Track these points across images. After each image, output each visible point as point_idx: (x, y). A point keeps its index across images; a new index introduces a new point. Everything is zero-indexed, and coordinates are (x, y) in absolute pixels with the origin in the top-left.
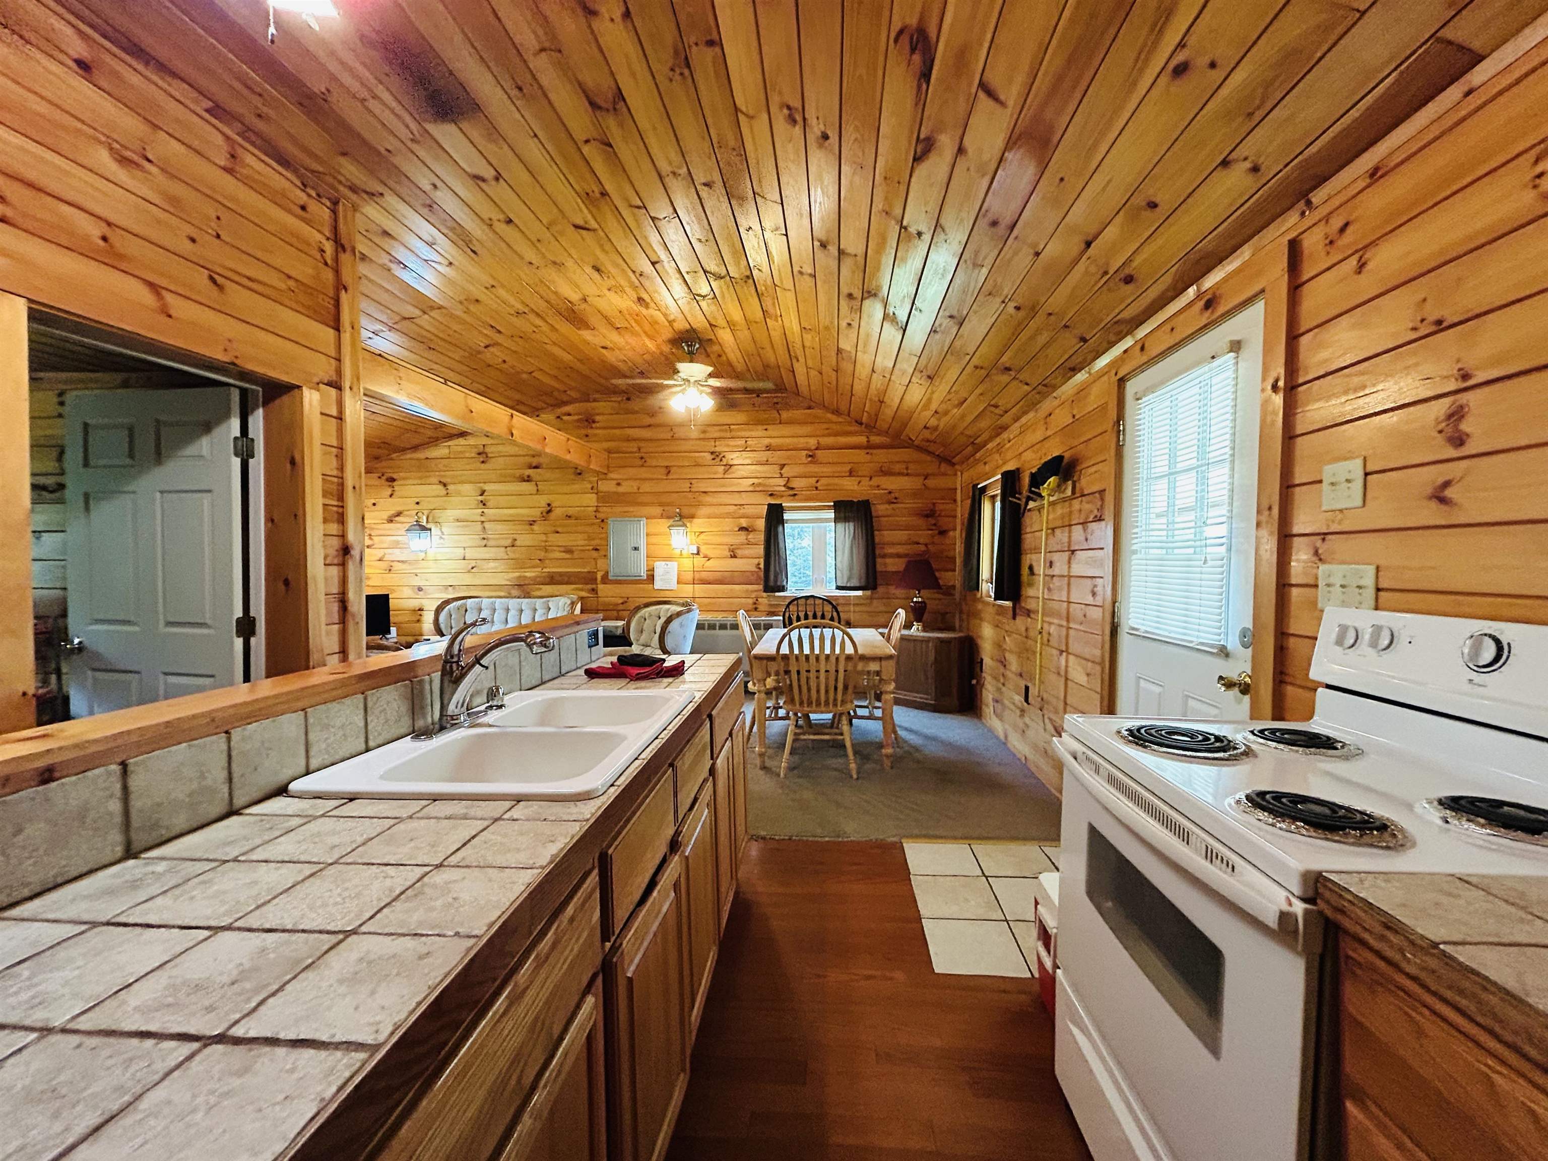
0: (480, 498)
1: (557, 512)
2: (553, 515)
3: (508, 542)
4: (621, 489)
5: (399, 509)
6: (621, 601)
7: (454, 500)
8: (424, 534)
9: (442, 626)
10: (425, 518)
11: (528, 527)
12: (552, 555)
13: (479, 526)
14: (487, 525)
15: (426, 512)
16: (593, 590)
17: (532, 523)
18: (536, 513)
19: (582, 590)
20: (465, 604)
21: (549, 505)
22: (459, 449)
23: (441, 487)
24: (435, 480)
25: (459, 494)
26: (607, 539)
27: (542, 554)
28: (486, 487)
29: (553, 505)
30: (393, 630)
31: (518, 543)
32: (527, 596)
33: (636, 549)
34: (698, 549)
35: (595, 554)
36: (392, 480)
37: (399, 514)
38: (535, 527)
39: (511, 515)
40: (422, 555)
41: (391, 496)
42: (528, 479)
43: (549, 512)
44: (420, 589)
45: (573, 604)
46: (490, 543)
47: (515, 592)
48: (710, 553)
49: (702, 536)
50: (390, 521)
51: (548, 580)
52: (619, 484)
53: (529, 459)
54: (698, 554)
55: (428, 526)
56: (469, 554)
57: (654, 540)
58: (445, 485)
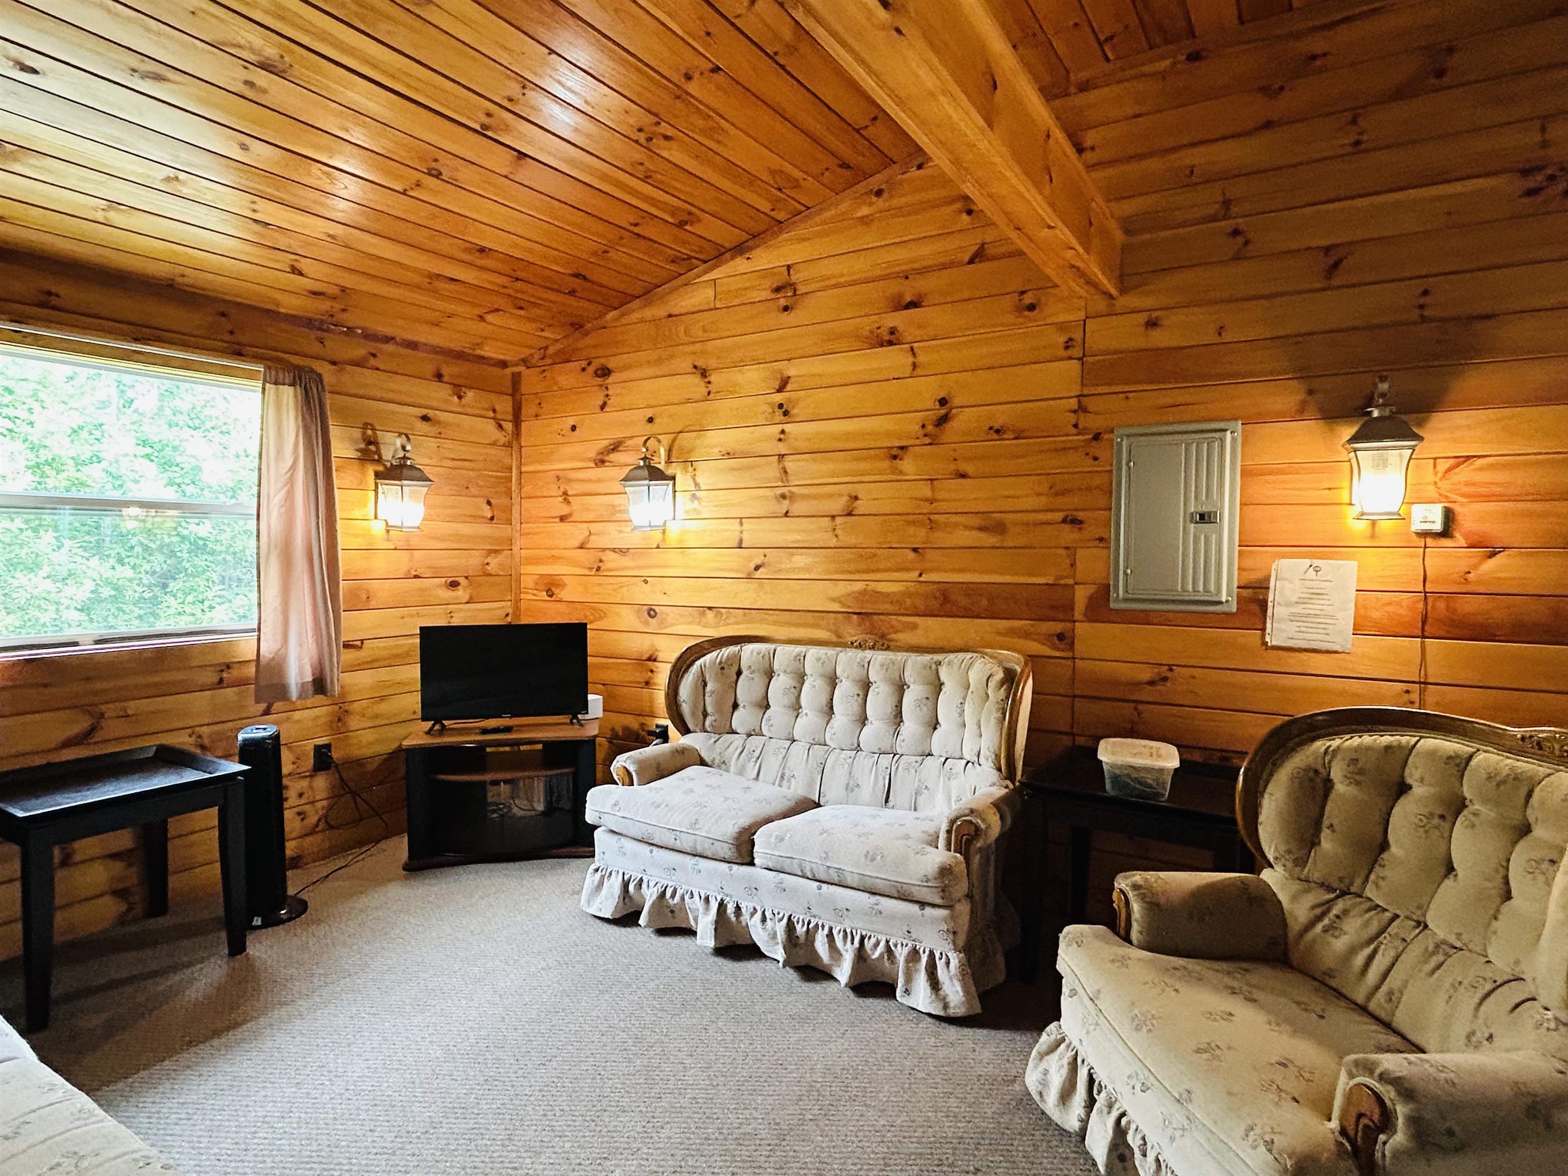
0: (778, 398)
1: (963, 420)
2: (954, 425)
3: (837, 505)
4: (1160, 338)
5: (619, 435)
6: (1145, 674)
7: (724, 406)
8: (661, 489)
9: (686, 709)
10: (663, 452)
11: (886, 464)
12: (941, 538)
13: (771, 470)
14: (790, 464)
15: (666, 440)
16: (1061, 637)
17: (896, 454)
18: (911, 425)
19: (1027, 635)
20: (738, 658)
21: (943, 402)
22: (735, 284)
23: (696, 379)
24: (686, 365)
25: (732, 391)
26: (1109, 491)
27: (918, 535)
28: (792, 370)
29: (957, 401)
30: (595, 701)
31: (861, 506)
32: (883, 643)
33: (1204, 518)
34: (1449, 517)
35: (1069, 535)
36: (605, 372)
37: (615, 447)
38: (908, 465)
39: (848, 436)
40: (658, 536)
41: (603, 407)
42: (891, 339)
43: (942, 421)
44: (652, 613)
45: (1010, 679)
46: (799, 507)
47: (852, 632)
48: (1497, 530)
49: (1465, 473)
50: (601, 462)
51: (935, 604)
52: (1152, 324)
53: (893, 287)
54: (1446, 533)
55: (669, 472)
56: (755, 533)
57: (1263, 489)
58: (704, 373)
